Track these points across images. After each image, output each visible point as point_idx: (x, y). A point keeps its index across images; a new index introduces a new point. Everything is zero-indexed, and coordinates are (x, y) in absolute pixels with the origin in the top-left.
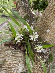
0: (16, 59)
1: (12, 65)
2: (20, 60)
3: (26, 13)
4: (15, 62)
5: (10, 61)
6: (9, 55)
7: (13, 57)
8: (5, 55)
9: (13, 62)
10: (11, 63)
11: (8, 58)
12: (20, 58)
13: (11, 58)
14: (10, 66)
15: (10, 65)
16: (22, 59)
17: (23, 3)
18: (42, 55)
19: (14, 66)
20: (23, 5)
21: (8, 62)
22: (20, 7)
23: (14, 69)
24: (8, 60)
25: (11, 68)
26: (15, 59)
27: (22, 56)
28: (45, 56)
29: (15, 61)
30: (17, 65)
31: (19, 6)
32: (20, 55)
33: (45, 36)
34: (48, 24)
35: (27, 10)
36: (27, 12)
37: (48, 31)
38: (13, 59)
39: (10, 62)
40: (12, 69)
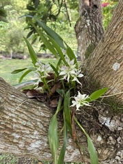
0: (28, 117)
1: (14, 125)
2: (38, 123)
3: (92, 40)
4: (24, 123)
5: (13, 115)
6: (14, 104)
7: (22, 111)
8: (5, 101)
9: (20, 122)
10: (14, 120)
11: (10, 109)
12: (38, 120)
13: (16, 110)
14: (8, 126)
15: (10, 124)
16: (43, 124)
17: (88, 21)
18: (102, 133)
19: (20, 129)
20: (89, 24)
21: (7, 115)
22: (81, 30)
23: (18, 136)
24: (9, 111)
25: (12, 130)
26: (26, 118)
27: (44, 117)
28: (111, 138)
29: (25, 120)
30: (28, 132)
31: (79, 28)
32: (43, 114)
33: (109, 80)
34: (114, 47)
35: (96, 34)
36: (94, 38)
37: (116, 66)
38: (22, 115)
39: (11, 117)
40: (14, 134)
